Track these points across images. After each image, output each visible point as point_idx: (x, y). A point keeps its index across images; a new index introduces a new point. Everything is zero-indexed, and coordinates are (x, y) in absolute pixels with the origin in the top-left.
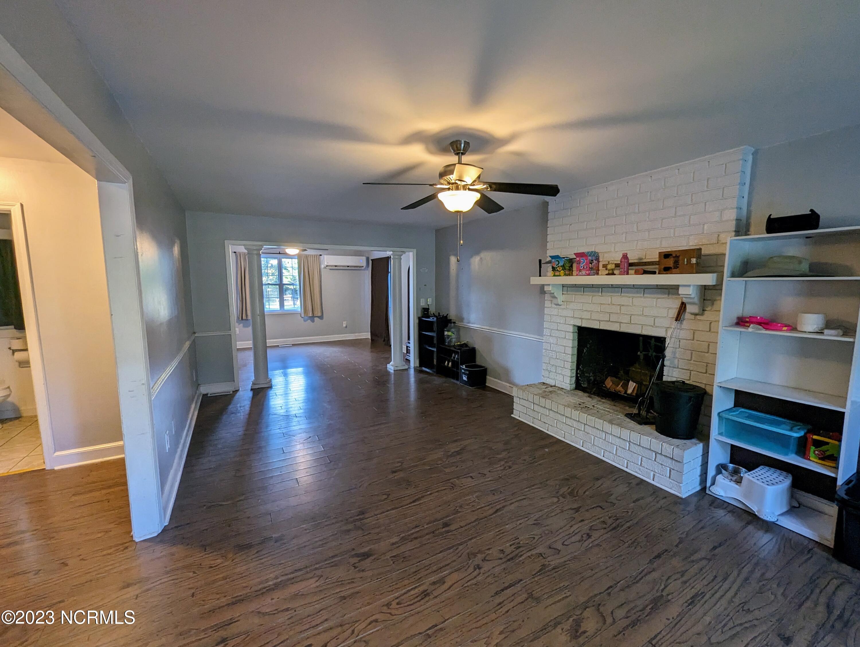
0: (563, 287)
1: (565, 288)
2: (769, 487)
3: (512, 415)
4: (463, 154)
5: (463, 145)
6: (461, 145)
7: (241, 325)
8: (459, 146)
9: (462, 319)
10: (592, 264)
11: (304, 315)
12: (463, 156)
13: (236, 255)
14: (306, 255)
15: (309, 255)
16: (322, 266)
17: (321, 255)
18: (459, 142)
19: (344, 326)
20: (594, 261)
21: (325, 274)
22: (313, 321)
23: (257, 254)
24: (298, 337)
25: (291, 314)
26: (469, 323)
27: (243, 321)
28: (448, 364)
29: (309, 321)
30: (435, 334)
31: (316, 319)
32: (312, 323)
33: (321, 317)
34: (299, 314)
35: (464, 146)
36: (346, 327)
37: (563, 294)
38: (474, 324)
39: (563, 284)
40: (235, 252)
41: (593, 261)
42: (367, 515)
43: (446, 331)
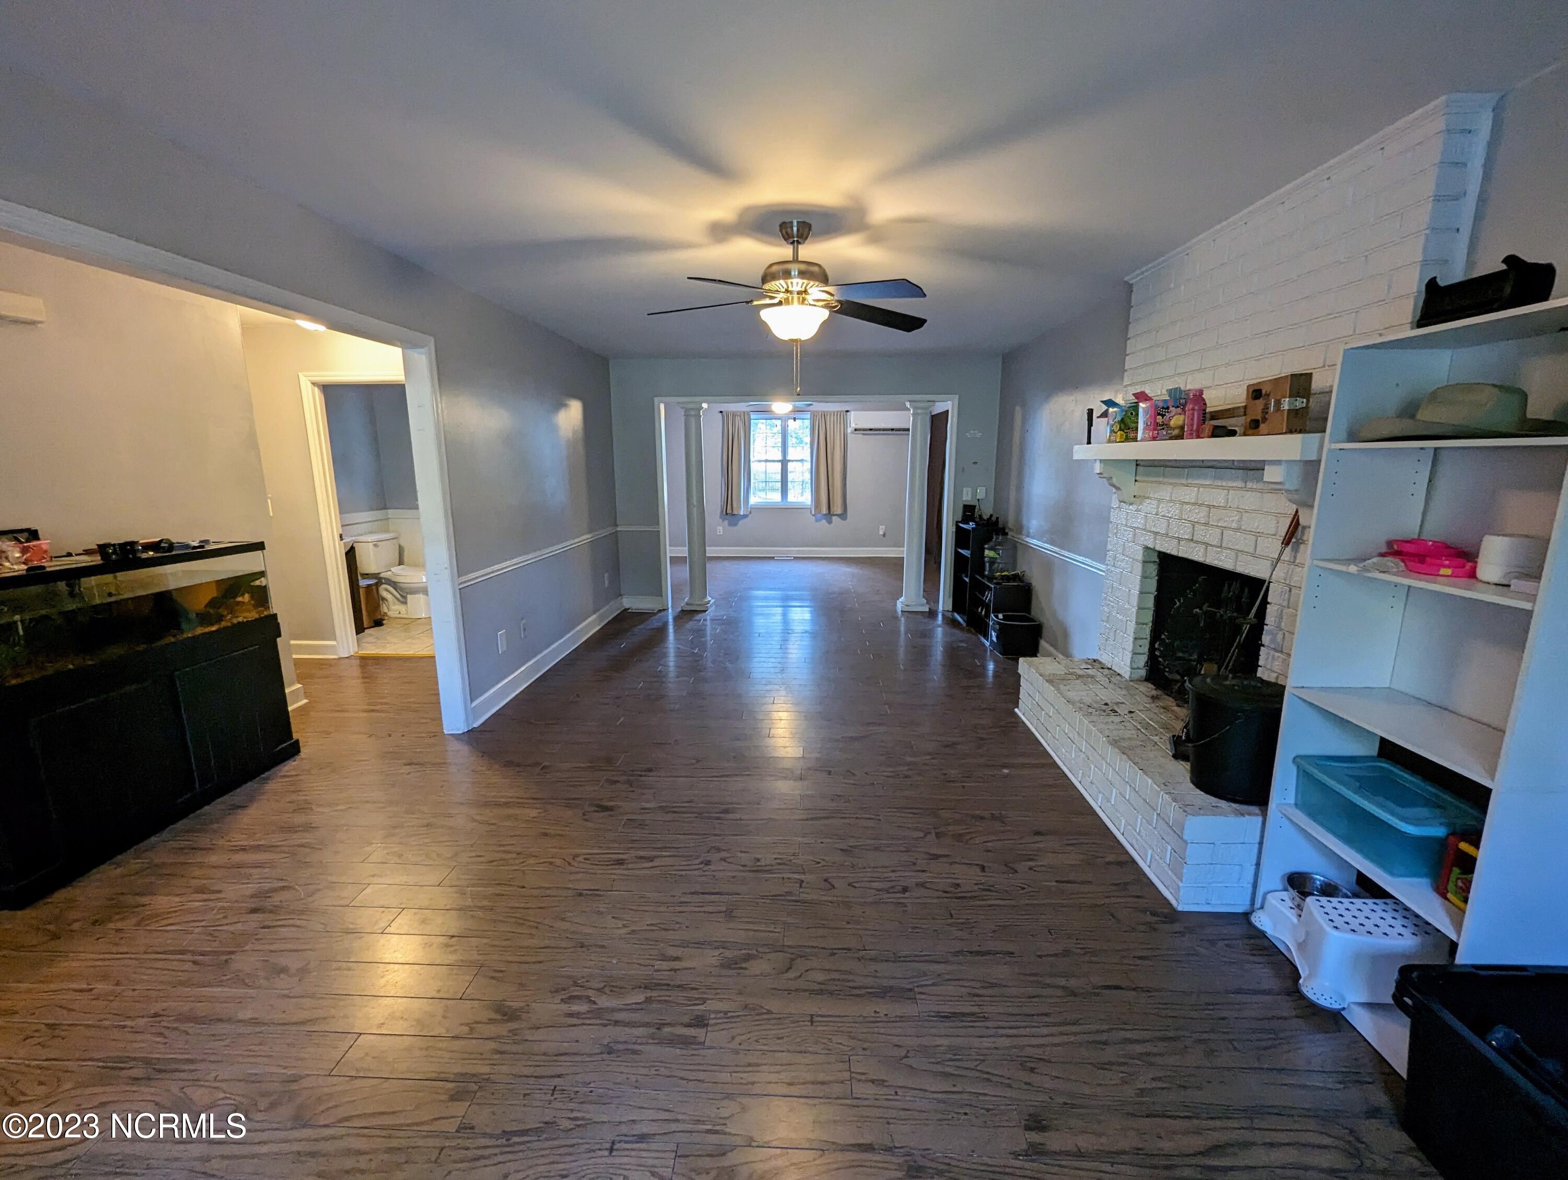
0: (1137, 465)
1: (1140, 469)
2: (1335, 933)
3: (1016, 710)
4: (798, 242)
5: (795, 229)
6: (792, 228)
7: (726, 522)
8: (789, 230)
9: (1020, 529)
10: (1163, 416)
11: (815, 511)
12: (800, 246)
13: (723, 416)
14: (824, 412)
15: (827, 412)
16: (849, 430)
17: (847, 411)
18: (789, 225)
19: (881, 533)
20: (1171, 409)
21: (854, 441)
22: (830, 522)
23: (695, 416)
24: (807, 546)
25: (796, 509)
26: (1028, 536)
27: (727, 517)
28: (982, 610)
29: (824, 521)
30: (969, 552)
31: (834, 518)
32: (827, 525)
33: (843, 516)
34: (809, 510)
35: (798, 230)
36: (884, 535)
37: (1136, 481)
38: (1033, 538)
39: (1137, 460)
40: (721, 412)
41: (1168, 408)
42: (651, 774)
43: (987, 549)
